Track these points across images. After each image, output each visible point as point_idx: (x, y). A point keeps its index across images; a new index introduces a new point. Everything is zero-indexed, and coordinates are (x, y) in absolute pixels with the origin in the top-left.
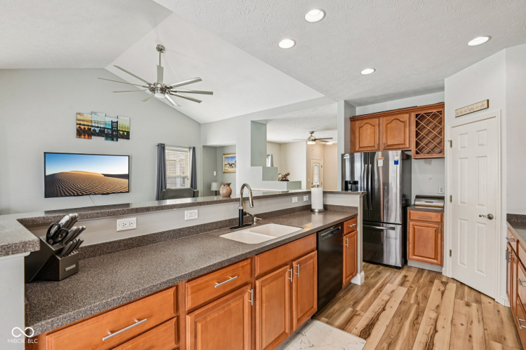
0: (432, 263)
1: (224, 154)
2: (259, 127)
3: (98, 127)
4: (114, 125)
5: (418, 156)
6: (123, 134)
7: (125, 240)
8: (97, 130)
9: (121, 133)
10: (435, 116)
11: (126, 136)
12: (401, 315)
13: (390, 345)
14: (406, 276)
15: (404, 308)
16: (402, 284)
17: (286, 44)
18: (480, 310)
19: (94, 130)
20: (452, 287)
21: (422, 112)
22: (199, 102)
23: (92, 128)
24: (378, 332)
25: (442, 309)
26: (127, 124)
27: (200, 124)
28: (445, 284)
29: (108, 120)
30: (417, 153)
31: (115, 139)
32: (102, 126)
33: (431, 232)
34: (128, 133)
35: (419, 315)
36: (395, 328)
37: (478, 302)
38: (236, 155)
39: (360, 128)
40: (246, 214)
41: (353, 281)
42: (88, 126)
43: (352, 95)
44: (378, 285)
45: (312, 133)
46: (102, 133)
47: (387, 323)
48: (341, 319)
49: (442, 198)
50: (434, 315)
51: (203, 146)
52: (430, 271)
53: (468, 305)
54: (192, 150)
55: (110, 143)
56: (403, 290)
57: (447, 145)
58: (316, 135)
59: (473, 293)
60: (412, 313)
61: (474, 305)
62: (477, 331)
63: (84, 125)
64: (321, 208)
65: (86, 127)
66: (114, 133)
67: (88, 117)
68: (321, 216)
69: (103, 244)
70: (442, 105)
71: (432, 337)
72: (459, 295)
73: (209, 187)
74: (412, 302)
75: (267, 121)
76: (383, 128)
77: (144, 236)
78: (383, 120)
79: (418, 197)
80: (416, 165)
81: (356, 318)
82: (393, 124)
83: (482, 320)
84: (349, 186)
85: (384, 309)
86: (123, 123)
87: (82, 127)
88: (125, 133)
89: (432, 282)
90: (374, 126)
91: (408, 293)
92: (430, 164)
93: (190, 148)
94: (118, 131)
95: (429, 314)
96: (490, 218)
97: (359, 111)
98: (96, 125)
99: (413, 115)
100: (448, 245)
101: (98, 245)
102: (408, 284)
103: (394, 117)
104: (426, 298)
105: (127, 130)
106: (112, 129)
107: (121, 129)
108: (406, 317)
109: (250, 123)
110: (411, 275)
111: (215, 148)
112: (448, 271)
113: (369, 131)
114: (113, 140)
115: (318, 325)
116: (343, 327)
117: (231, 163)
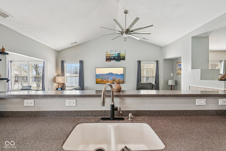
1: (177, 63)
3: (113, 56)
4: (119, 54)
6: (122, 58)
7: (27, 112)
8: (113, 57)
9: (121, 57)
11: (124, 59)
19: (112, 58)
23: (111, 57)
26: (124, 53)
27: (162, 47)
29: (116, 53)
31: (119, 61)
32: (114, 56)
34: (124, 57)
38: (182, 63)
40: (117, 109)
42: (109, 56)
46: (114, 59)
51: (164, 59)
54: (156, 62)
55: (117, 62)
63: (108, 56)
65: (109, 57)
66: (119, 58)
67: (109, 53)
69: (17, 112)
77: (37, 112)
86: (122, 54)
87: (108, 57)
88: (123, 58)
93: (155, 61)
94: (120, 57)
98: (112, 56)
101: (14, 112)
105: (124, 56)
106: (118, 57)
107: (121, 56)
109: (191, 38)
114: (118, 61)
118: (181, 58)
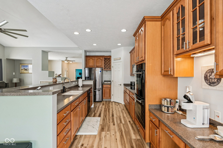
0: (109, 99)
1: (21, 64)
2: (45, 53)
5: (105, 70)
10: (109, 59)
12: (105, 111)
13: (105, 116)
14: (103, 103)
15: (105, 109)
16: (103, 105)
17: (76, 33)
18: (120, 106)
20: (114, 103)
21: (106, 58)
22: (16, 38)
24: (102, 115)
25: (113, 108)
27: (4, 47)
28: (112, 103)
30: (104, 69)
33: (108, 90)
35: (109, 110)
36: (105, 113)
37: (119, 105)
39: (89, 60)
41: (92, 107)
43: (87, 49)
44: (98, 106)
45: (67, 58)
47: (103, 113)
48: (93, 115)
49: (110, 81)
50: (112, 109)
52: (108, 101)
53: (117, 106)
56: (104, 106)
57: (112, 67)
58: (68, 59)
59: (118, 103)
60: (107, 110)
61: (118, 105)
62: (120, 109)
64: (82, 85)
68: (82, 88)
70: (110, 56)
71: (113, 113)
72: (115, 104)
73: (12, 80)
74: (107, 108)
75: (49, 51)
76: (96, 60)
78: (96, 58)
79: (105, 81)
80: (104, 72)
81: (96, 114)
82: (99, 60)
83: (120, 108)
84: (87, 78)
85: (101, 111)
89: (109, 103)
90: (93, 60)
91: (105, 106)
92: (107, 72)
95: (111, 109)
96: (121, 85)
97: (88, 54)
99: (104, 58)
100: (112, 93)
102: (104, 105)
103: (99, 58)
104: (109, 106)
108: (107, 111)
109: (41, 51)
110: (104, 103)
111: (14, 61)
112: (112, 100)
113: (92, 61)
115: (88, 118)
116: (94, 116)
117: (26, 68)
118: (32, 60)
